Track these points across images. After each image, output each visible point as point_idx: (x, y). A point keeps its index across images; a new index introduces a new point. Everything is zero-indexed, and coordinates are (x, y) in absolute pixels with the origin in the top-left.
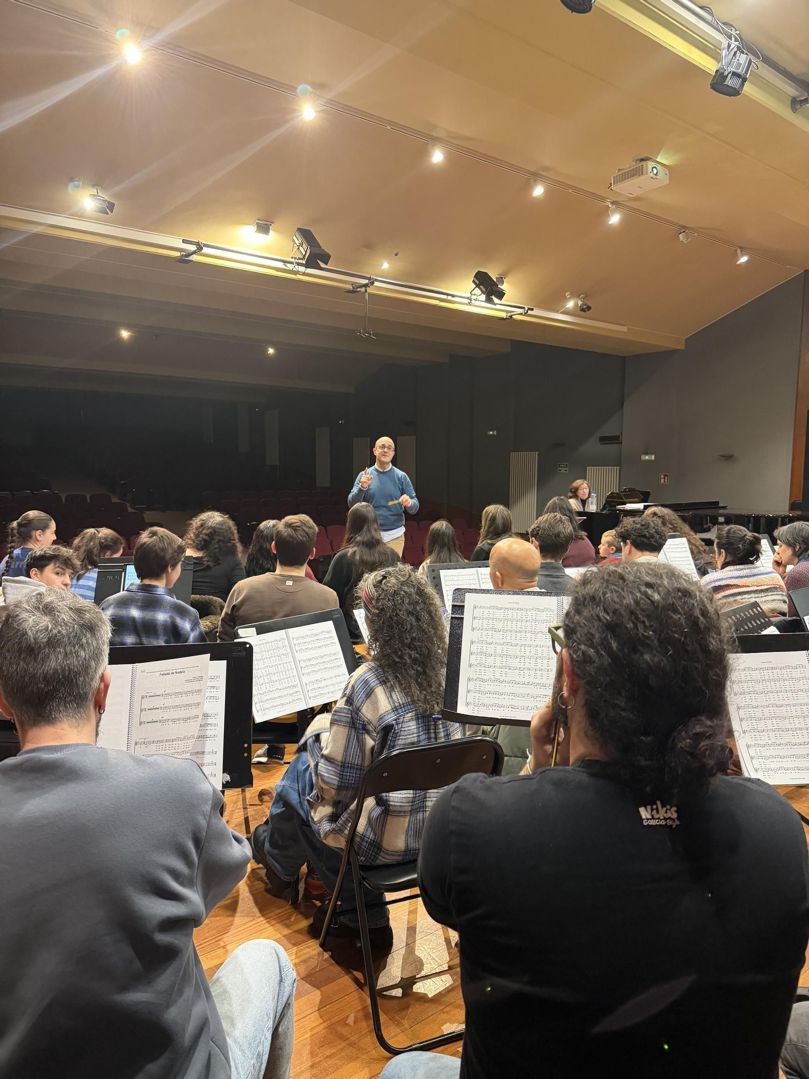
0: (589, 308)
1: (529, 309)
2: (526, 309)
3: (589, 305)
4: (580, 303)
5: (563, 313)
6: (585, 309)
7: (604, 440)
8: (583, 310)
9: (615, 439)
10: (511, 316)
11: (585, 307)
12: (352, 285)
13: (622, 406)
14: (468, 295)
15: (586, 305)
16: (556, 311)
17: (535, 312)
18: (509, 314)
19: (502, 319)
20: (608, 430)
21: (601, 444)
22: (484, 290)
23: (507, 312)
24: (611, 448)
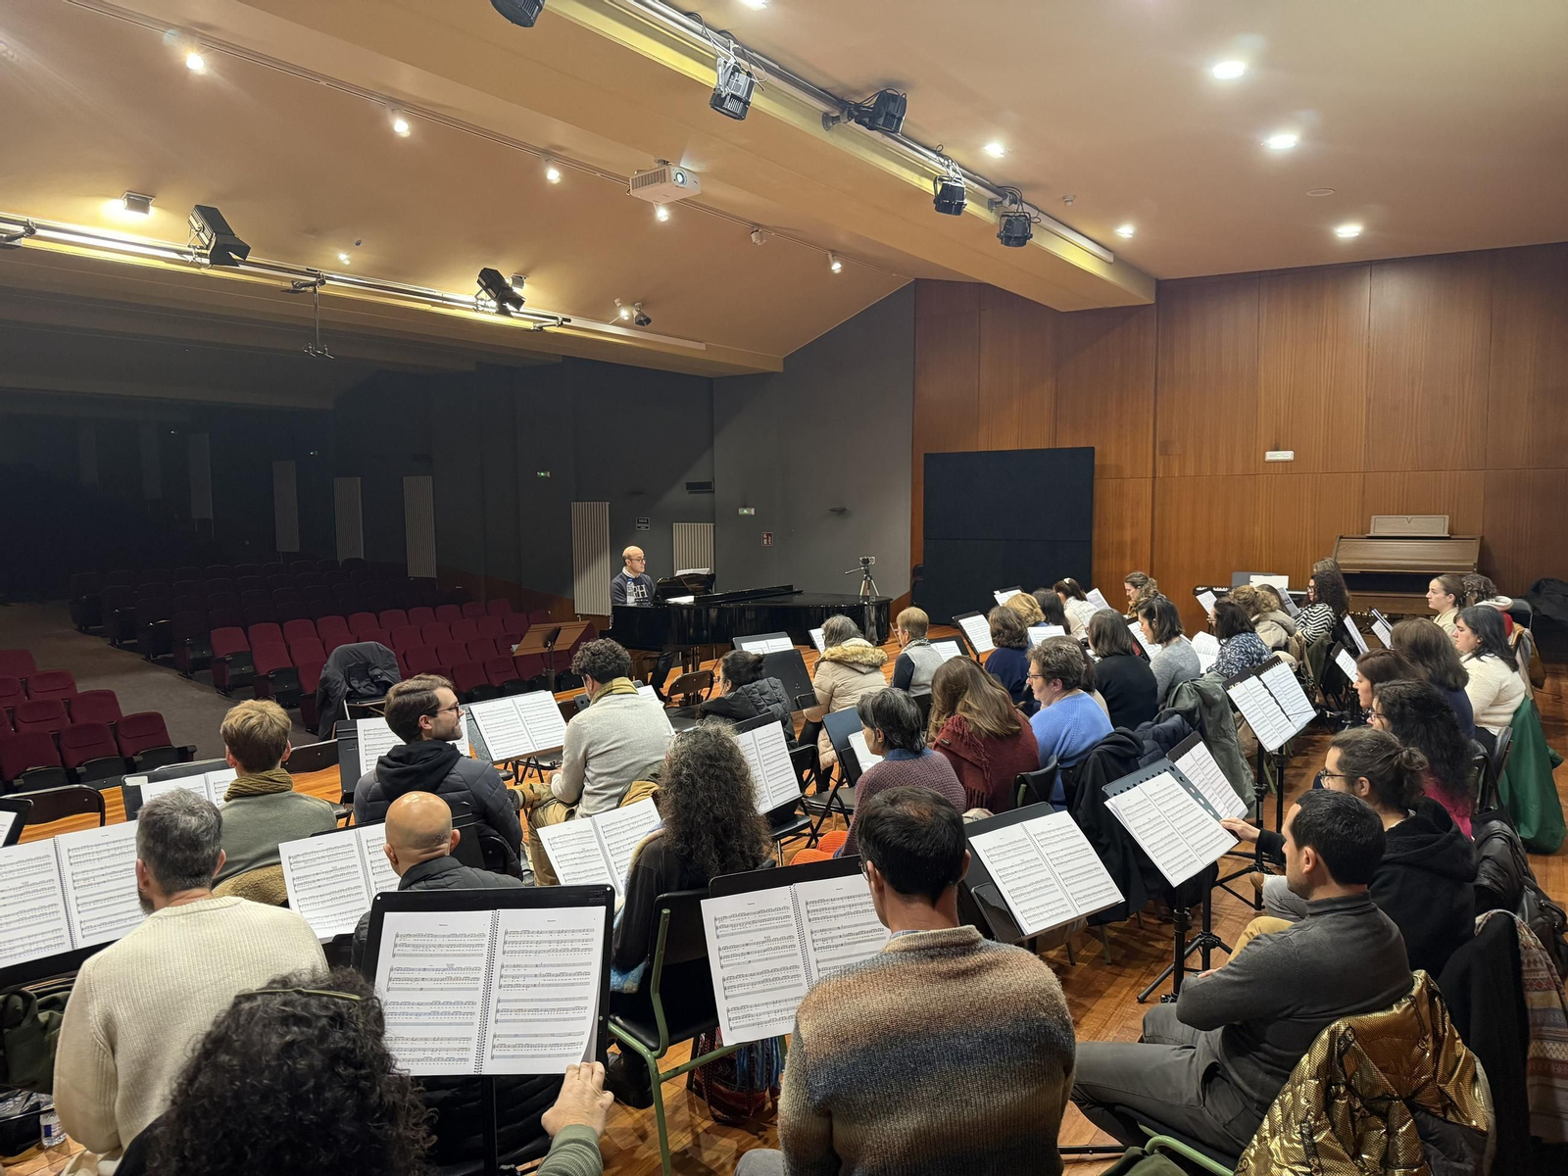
0: (648, 321)
1: (565, 320)
2: (560, 319)
3: (648, 316)
4: (635, 314)
5: (615, 324)
6: (642, 322)
7: (693, 487)
8: (640, 323)
9: (706, 487)
10: (541, 328)
11: (642, 319)
12: (293, 282)
13: (711, 443)
14: (473, 300)
15: (644, 316)
16: (606, 322)
17: (575, 322)
18: (538, 325)
19: (528, 330)
20: (698, 475)
21: (690, 493)
22: (494, 295)
23: (534, 321)
24: (703, 498)
